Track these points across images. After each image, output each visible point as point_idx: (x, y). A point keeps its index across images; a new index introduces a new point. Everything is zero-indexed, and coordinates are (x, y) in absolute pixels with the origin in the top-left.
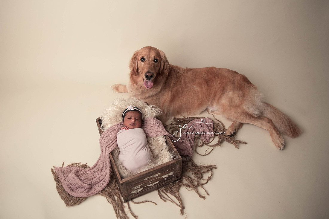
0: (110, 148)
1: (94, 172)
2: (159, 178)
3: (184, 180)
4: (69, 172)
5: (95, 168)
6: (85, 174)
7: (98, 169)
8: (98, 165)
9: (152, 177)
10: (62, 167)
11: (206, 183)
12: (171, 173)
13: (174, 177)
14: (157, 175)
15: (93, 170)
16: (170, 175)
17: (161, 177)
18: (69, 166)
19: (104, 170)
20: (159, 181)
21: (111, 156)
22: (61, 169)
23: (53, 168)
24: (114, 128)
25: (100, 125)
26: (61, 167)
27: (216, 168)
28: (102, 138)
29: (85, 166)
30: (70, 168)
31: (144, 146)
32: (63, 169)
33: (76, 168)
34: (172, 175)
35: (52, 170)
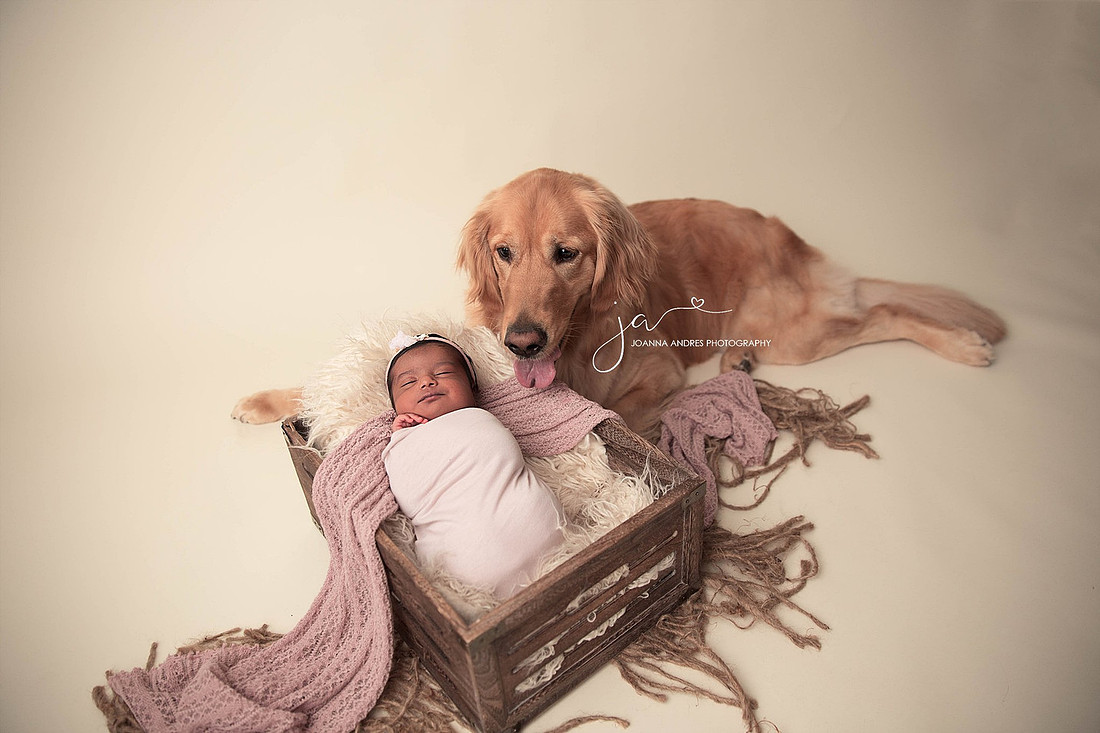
0: (376, 510)
1: (307, 652)
2: (622, 592)
3: (710, 593)
4: (183, 680)
5: (312, 633)
6: (268, 667)
7: (327, 635)
8: (320, 617)
9: (595, 590)
10: (150, 665)
11: (800, 588)
12: (668, 562)
13: (676, 579)
14: (616, 576)
15: (304, 642)
16: (662, 568)
17: (632, 587)
18: (183, 651)
19: (354, 629)
20: (623, 611)
21: (387, 539)
22: (144, 678)
23: (102, 681)
24: (369, 435)
25: (306, 440)
26: (143, 666)
27: (811, 527)
28: (325, 484)
29: (261, 637)
30: (189, 662)
31: (520, 472)
32: (154, 676)
33: (219, 651)
34: (669, 571)
35: (99, 692)
